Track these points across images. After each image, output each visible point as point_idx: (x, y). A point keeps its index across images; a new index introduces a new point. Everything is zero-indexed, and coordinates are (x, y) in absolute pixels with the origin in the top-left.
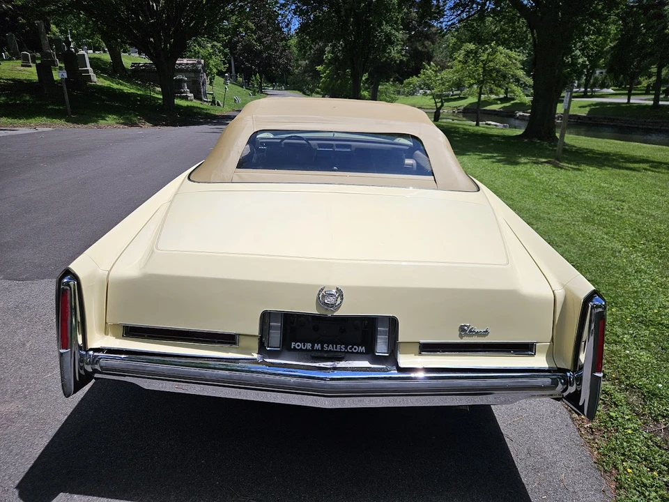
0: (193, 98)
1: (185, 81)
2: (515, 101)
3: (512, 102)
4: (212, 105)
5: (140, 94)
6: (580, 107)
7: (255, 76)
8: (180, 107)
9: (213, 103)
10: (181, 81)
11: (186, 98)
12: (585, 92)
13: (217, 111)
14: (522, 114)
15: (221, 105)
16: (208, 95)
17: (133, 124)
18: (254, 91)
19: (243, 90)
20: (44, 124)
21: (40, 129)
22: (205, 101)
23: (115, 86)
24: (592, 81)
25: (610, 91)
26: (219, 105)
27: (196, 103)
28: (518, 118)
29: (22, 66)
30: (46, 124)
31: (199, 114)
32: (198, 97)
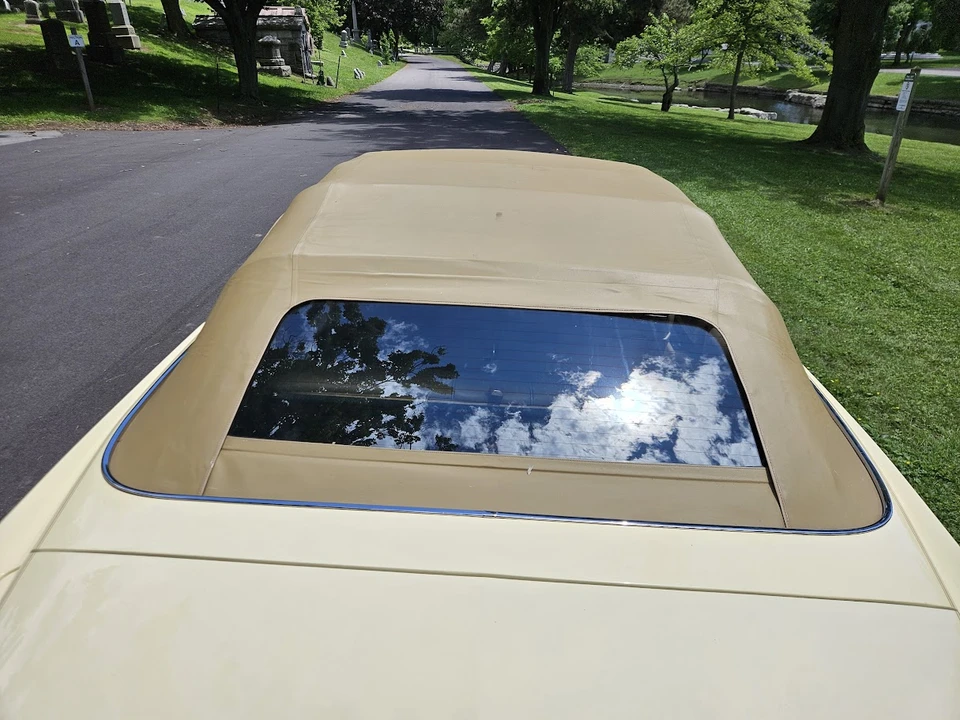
0: (290, 72)
1: (277, 45)
2: (787, 73)
3: (783, 74)
4: (318, 84)
5: (208, 68)
6: (889, 84)
7: (387, 33)
8: (268, 89)
9: (321, 79)
10: (271, 45)
11: (278, 73)
12: (897, 57)
13: (325, 95)
14: (797, 94)
15: (334, 83)
16: (314, 66)
17: (192, 122)
18: (386, 57)
19: (370, 57)
20: (49, 124)
21: (40, 135)
22: (307, 77)
23: (170, 54)
24: (909, 39)
25: (936, 56)
26: (329, 83)
27: (293, 81)
28: (790, 101)
29: (28, 22)
30: (53, 124)
31: (298, 100)
32: (298, 70)
